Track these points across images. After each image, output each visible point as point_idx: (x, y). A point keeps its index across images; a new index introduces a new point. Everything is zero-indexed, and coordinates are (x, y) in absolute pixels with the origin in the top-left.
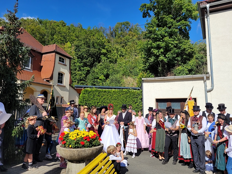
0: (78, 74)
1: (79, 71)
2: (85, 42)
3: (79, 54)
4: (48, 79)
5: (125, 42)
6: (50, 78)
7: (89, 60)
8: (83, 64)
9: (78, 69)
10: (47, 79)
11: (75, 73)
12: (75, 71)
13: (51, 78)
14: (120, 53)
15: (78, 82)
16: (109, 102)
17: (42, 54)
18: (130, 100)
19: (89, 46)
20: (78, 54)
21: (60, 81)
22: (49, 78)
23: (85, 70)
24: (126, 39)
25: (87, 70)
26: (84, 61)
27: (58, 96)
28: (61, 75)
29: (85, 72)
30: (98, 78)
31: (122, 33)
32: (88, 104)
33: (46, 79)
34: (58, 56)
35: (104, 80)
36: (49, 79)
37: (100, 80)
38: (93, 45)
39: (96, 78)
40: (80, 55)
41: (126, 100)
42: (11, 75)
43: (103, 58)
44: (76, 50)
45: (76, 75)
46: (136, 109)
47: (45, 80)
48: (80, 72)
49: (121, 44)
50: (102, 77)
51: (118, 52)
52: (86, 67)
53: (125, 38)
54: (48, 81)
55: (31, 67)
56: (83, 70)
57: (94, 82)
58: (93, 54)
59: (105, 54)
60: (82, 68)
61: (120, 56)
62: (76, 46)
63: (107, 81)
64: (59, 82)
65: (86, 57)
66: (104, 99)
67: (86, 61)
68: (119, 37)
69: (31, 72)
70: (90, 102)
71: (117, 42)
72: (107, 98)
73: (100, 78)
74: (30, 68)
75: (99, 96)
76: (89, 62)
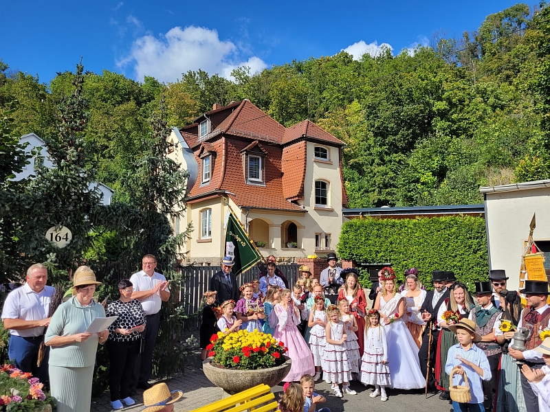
0: (378, 172)
1: (379, 165)
2: (388, 94)
3: (376, 126)
4: (295, 199)
5: (511, 65)
6: (298, 196)
7: (403, 135)
8: (387, 147)
9: (377, 161)
10: (293, 197)
11: (372, 171)
12: (371, 165)
13: (301, 194)
14: (492, 100)
15: (380, 192)
16: (403, 249)
17: (283, 146)
18: (459, 243)
19: (399, 102)
20: (373, 126)
21: (321, 199)
22: (295, 197)
23: (395, 161)
24: (517, 56)
25: (397, 160)
26: (390, 138)
27: (320, 232)
28: (321, 186)
29: (394, 165)
30: (417, 181)
31: (503, 40)
32: (356, 255)
33: (291, 198)
34: (311, 147)
35: (434, 183)
36: (297, 198)
37: (423, 184)
38: (410, 96)
39: (413, 182)
40: (378, 128)
41: (448, 245)
42: (160, 224)
43: (439, 124)
44: (368, 116)
45: (375, 174)
46: (475, 268)
47: (290, 201)
48: (382, 168)
49: (500, 71)
50: (428, 177)
51: (488, 98)
52: (396, 153)
53: (513, 53)
54: (295, 202)
55: (263, 177)
56: (390, 161)
57: (409, 191)
58: (412, 119)
59: (443, 115)
60: (387, 158)
61: (494, 107)
62: (369, 107)
63: (442, 185)
64: (318, 201)
65: (392, 128)
66: (391, 243)
67: (394, 139)
68: (494, 54)
69: (263, 188)
70: (360, 251)
71: (489, 70)
72: (398, 241)
73: (422, 180)
74: (260, 180)
75: (378, 236)
76: (401, 140)
